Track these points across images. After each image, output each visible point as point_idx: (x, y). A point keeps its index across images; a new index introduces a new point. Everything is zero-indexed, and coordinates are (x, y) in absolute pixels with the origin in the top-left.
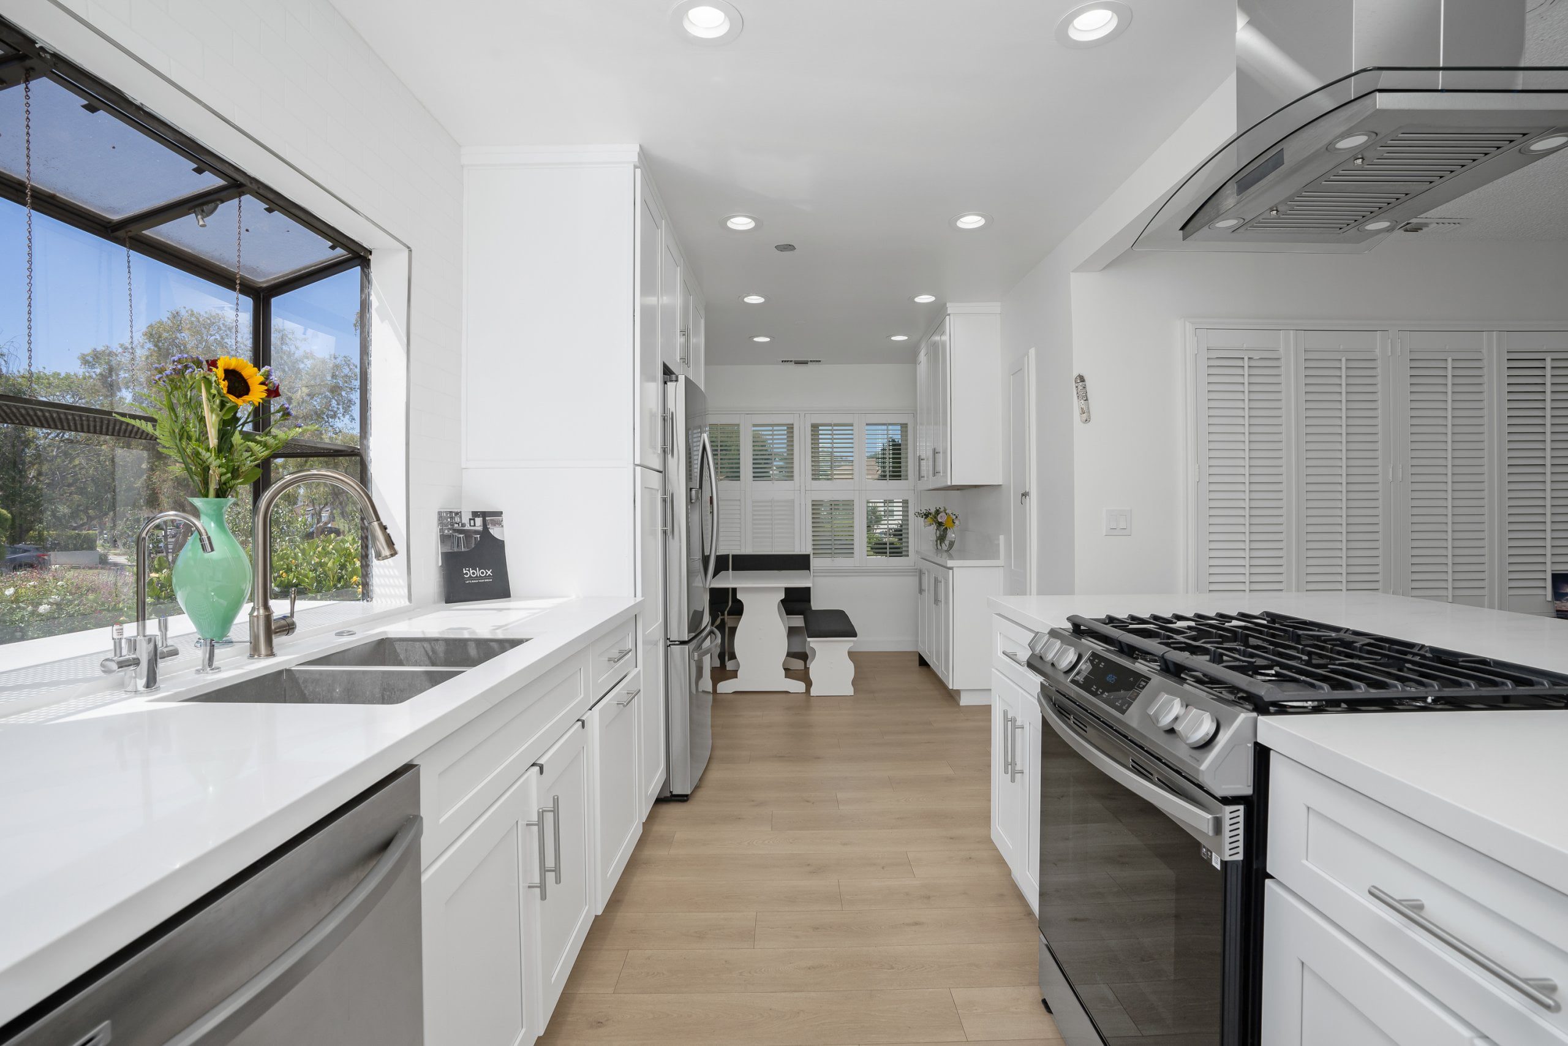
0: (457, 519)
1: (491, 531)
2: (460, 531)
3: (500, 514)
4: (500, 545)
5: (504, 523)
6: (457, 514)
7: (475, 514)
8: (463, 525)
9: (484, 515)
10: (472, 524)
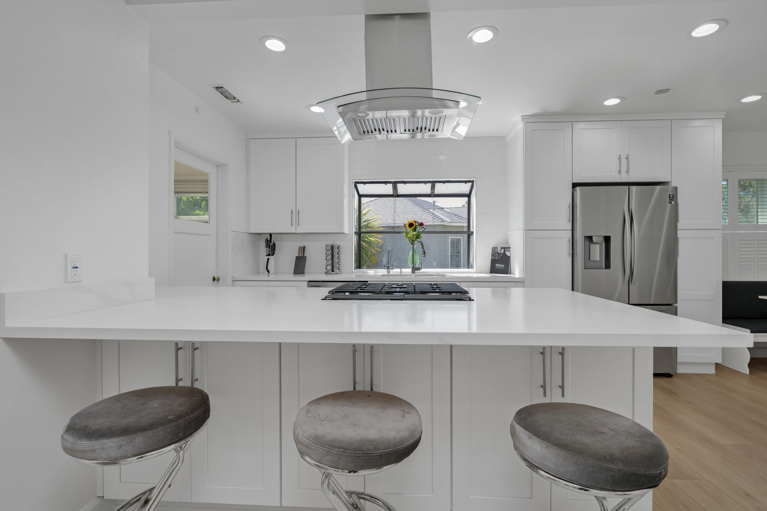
0: (496, 250)
1: (506, 253)
2: (496, 253)
3: (510, 248)
4: (509, 258)
5: (511, 251)
6: (496, 248)
7: (502, 248)
8: (498, 251)
9: (504, 248)
10: (501, 251)
